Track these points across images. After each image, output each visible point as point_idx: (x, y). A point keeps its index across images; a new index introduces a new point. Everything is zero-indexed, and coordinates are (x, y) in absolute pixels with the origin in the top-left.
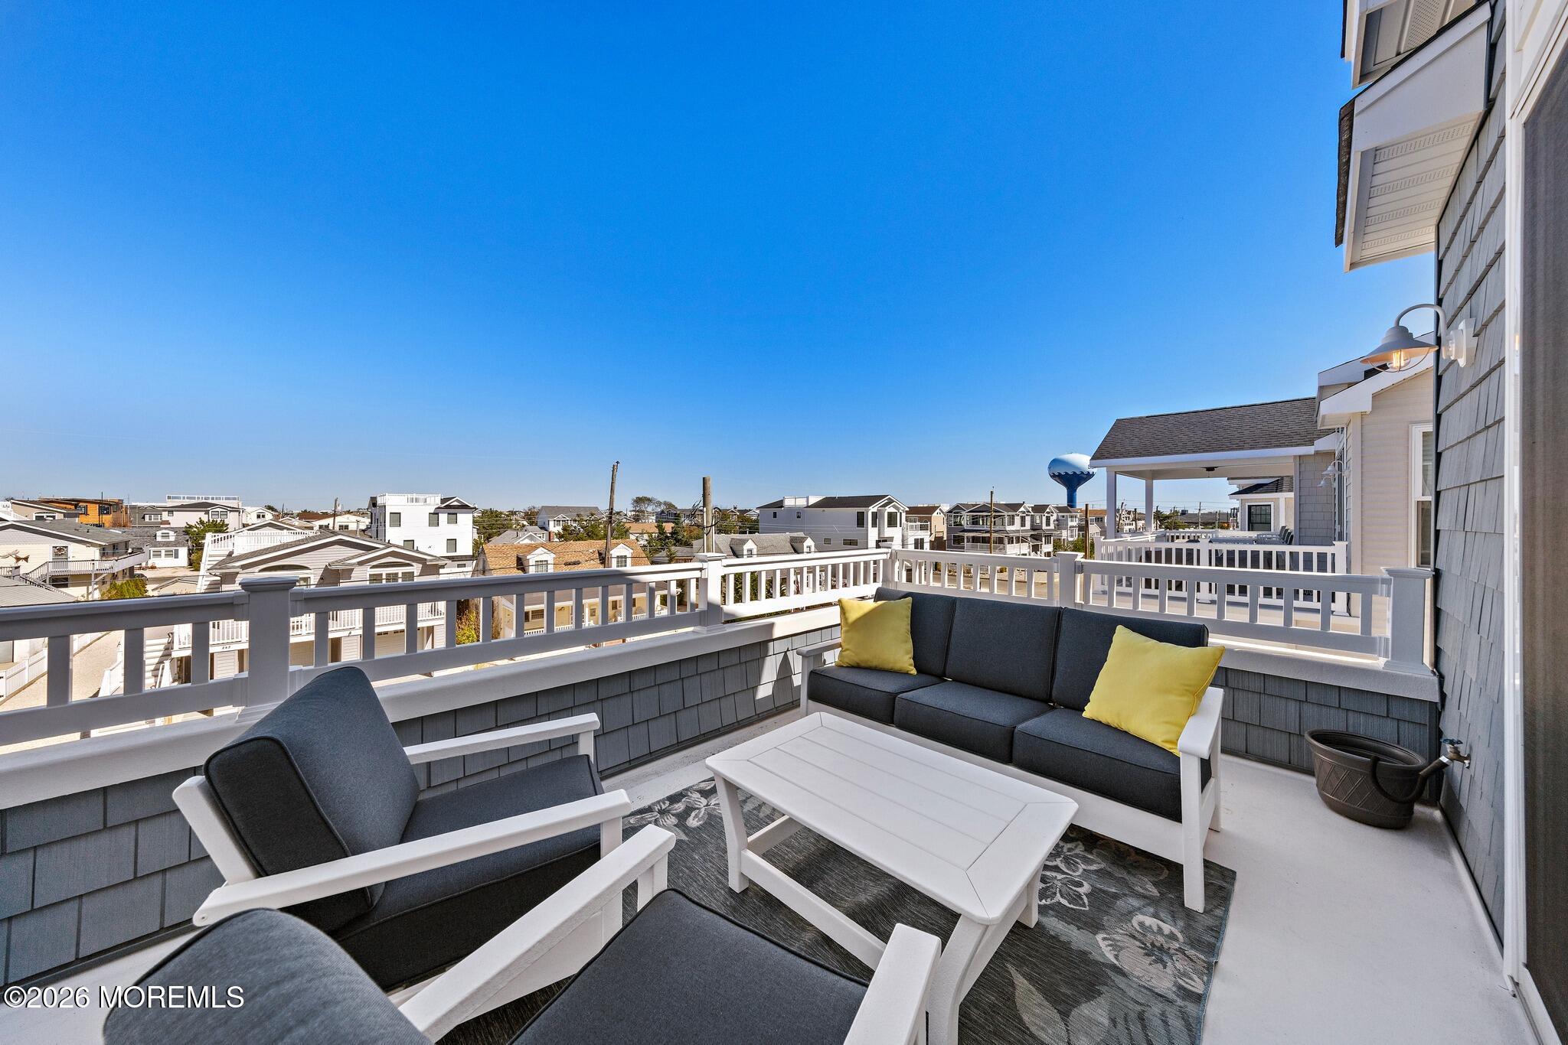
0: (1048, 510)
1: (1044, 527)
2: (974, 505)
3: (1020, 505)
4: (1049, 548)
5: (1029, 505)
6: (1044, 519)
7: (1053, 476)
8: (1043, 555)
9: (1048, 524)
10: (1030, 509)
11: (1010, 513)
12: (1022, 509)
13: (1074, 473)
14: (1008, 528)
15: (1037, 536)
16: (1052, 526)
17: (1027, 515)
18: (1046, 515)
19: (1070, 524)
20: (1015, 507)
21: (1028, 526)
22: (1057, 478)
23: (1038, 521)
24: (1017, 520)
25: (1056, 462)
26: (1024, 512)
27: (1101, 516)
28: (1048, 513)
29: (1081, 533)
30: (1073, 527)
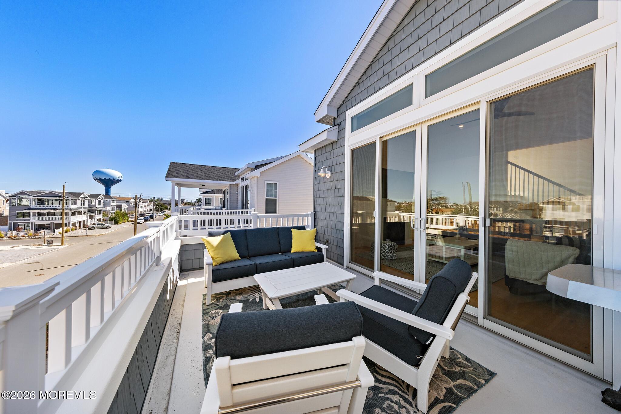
0: (99, 197)
1: (97, 205)
2: (39, 193)
3: (81, 194)
4: (100, 216)
5: (87, 194)
6: (97, 202)
7: (96, 179)
8: (96, 220)
9: (100, 204)
10: (88, 196)
11: (73, 198)
12: (82, 196)
13: (110, 179)
14: (72, 207)
15: (92, 211)
16: (102, 205)
17: (86, 199)
18: (99, 199)
19: (112, 204)
20: (78, 195)
21: (86, 205)
22: (99, 181)
23: (93, 203)
24: (79, 202)
25: (97, 172)
26: (83, 198)
27: (128, 200)
28: (100, 198)
29: (117, 208)
30: (113, 205)
